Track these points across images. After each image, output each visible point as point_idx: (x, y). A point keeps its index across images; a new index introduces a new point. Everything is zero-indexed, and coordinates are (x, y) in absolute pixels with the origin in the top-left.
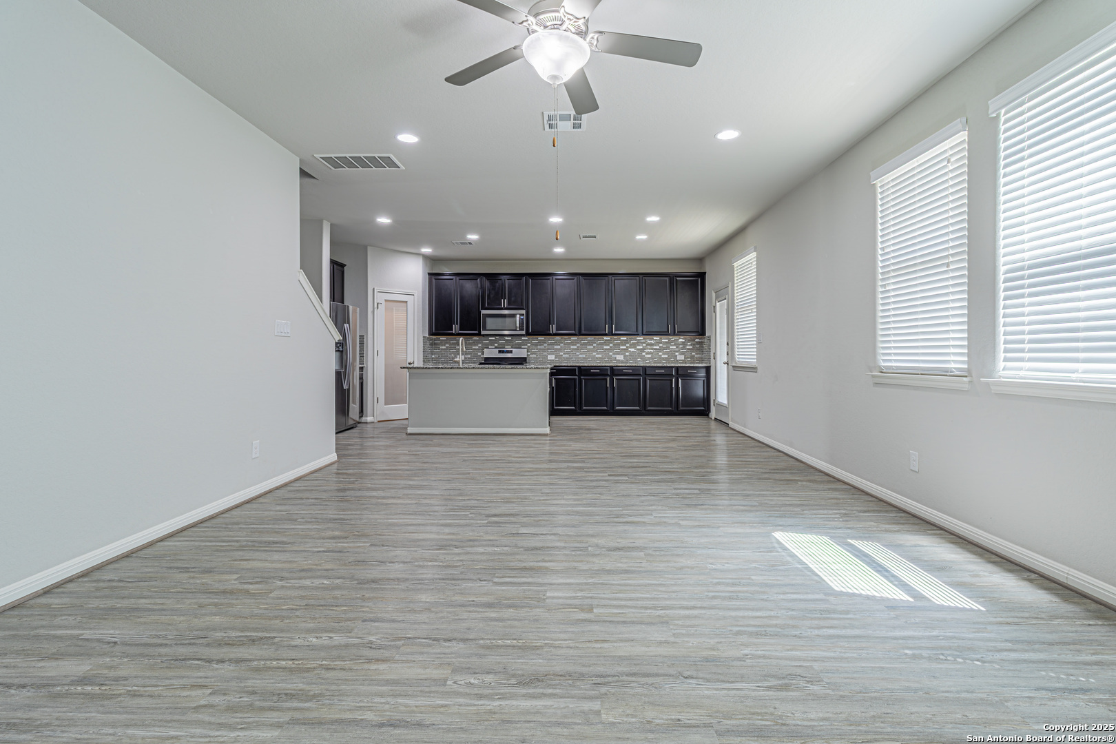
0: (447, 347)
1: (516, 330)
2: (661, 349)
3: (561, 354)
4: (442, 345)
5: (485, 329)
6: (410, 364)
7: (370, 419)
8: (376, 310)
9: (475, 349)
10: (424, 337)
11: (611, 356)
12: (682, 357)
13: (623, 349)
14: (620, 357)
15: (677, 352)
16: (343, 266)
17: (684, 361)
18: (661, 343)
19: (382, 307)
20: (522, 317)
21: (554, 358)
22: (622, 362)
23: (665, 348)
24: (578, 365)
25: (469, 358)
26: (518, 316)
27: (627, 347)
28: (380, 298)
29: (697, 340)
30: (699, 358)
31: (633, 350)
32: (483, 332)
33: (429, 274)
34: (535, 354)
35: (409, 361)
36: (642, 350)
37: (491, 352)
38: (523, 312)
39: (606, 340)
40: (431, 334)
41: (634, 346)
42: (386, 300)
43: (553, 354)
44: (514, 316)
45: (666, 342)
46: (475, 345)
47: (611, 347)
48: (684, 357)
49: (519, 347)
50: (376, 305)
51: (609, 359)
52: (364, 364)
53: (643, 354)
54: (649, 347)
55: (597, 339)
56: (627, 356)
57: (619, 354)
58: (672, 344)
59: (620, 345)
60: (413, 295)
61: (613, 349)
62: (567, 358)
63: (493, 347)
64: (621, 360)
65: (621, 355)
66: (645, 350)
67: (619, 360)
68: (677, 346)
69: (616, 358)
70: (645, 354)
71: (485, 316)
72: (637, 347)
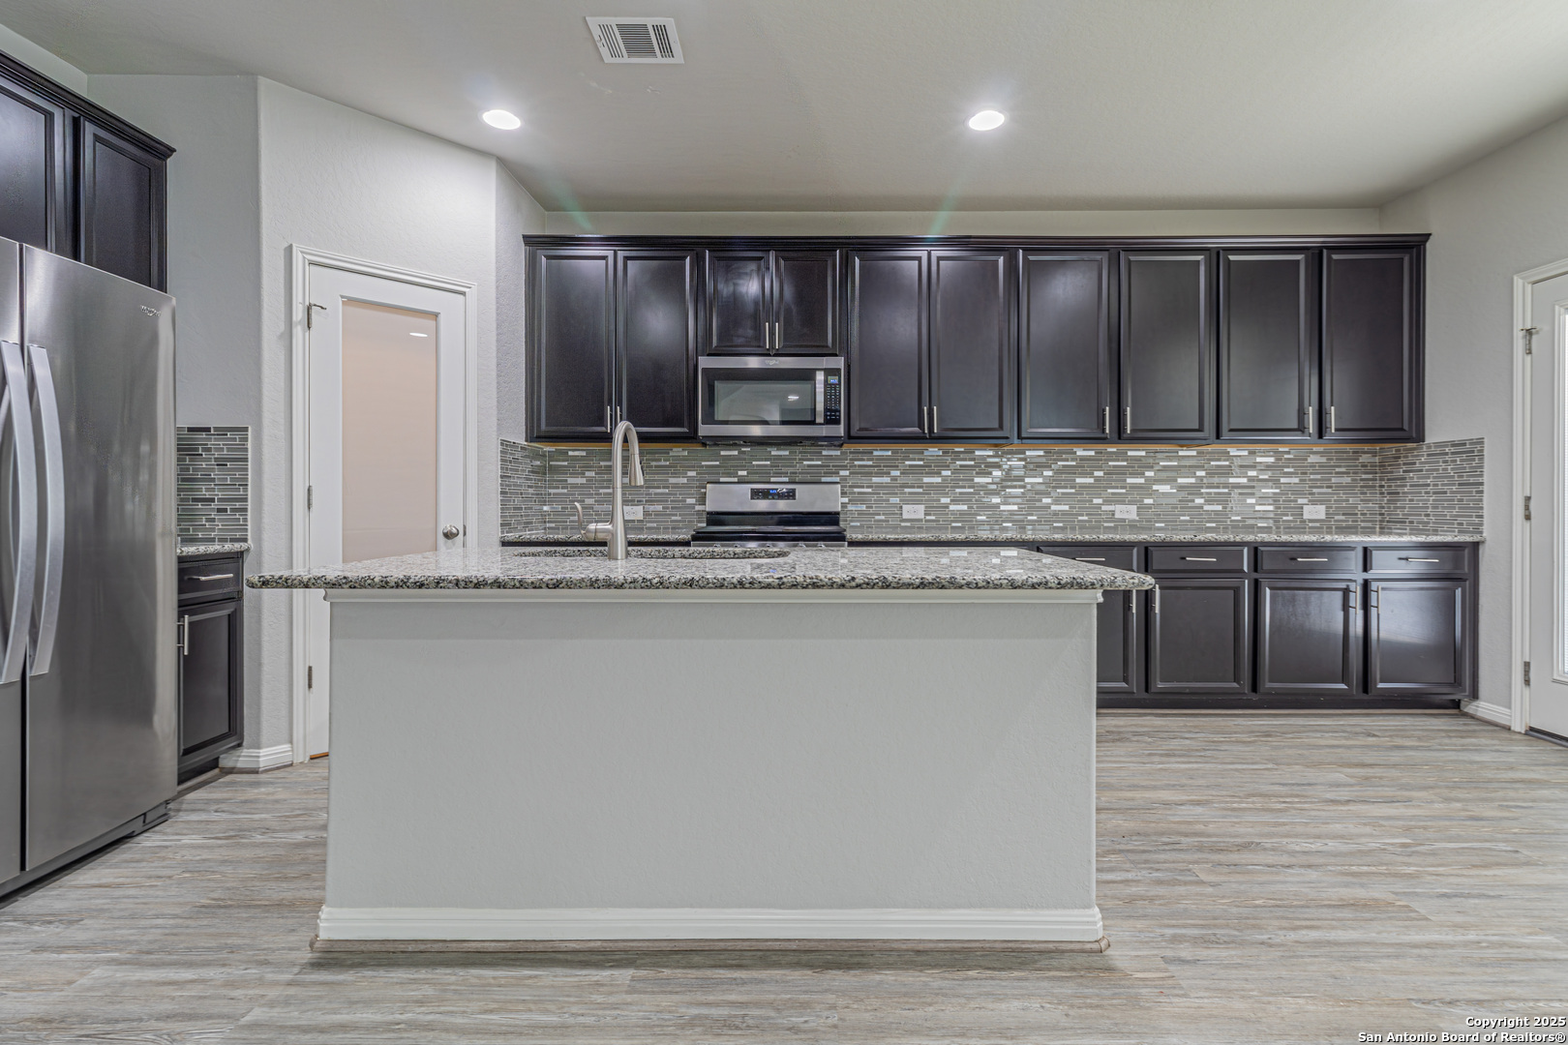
0: (590, 480)
1: (813, 422)
3: (945, 500)
4: (575, 474)
5: (710, 419)
7: (268, 755)
8: (298, 331)
9: (676, 486)
10: (503, 443)
11: (1099, 506)
13: (1134, 487)
14: (1128, 512)
15: (1302, 494)
16: (158, 148)
17: (1324, 526)
18: (1253, 467)
19: (331, 323)
20: (833, 380)
21: (920, 516)
22: (1133, 526)
23: (1263, 484)
25: (658, 513)
26: (820, 377)
27: (1148, 479)
28: (311, 286)
31: (1165, 488)
32: (704, 430)
33: (529, 240)
34: (863, 501)
35: (445, 525)
36: (1194, 490)
37: (733, 496)
38: (839, 363)
39: (1083, 459)
40: (535, 435)
41: (1169, 476)
42: (344, 299)
43: (919, 502)
44: (807, 376)
45: (1268, 464)
46: (675, 474)
47: (1097, 479)
48: (1327, 514)
49: (815, 479)
50: (299, 314)
51: (1094, 518)
52: (245, 540)
53: (1199, 501)
54: (1216, 480)
55: (1055, 453)
56: (1149, 507)
57: (1122, 502)
58: (1286, 470)
59: (1126, 474)
60: (463, 294)
61: (1104, 487)
62: (962, 513)
63: (736, 480)
64: (1130, 521)
65: (1131, 503)
66: (1203, 491)
67: (1124, 520)
68: (1304, 477)
69: (1113, 515)
70: (1201, 501)
71: (713, 375)
72: (1180, 480)
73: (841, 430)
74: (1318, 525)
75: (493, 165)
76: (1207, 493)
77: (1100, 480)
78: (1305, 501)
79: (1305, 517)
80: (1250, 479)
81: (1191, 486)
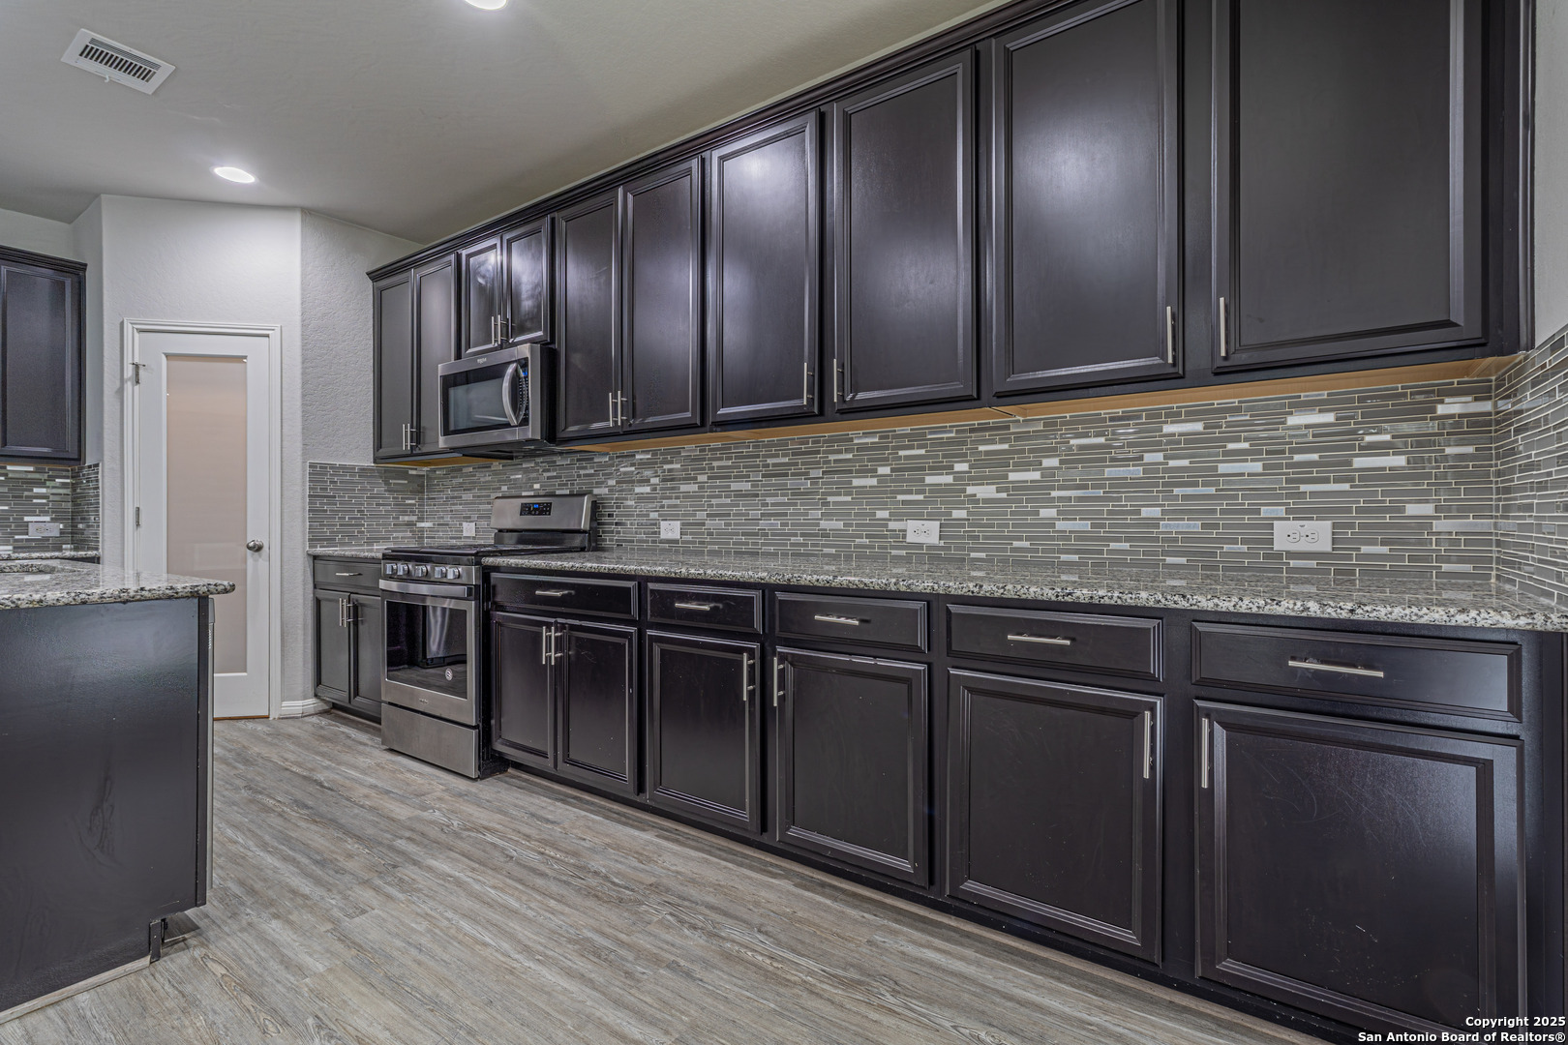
1: (511, 425)
2: (1159, 483)
3: (701, 515)
5: (446, 430)
8: (128, 386)
10: (312, 466)
11: (884, 522)
12: (1317, 535)
13: (937, 489)
14: (924, 532)
15: (1271, 497)
16: (75, 269)
18: (1155, 446)
19: (154, 376)
20: (524, 374)
21: (677, 535)
22: (933, 557)
26: (511, 369)
27: (958, 477)
29: (1450, 407)
30: (1473, 538)
31: (985, 491)
32: (443, 442)
34: (626, 516)
35: (252, 537)
36: (1038, 492)
38: (529, 351)
39: (862, 448)
40: (383, 457)
41: (992, 468)
42: (167, 356)
43: (674, 518)
45: (1191, 438)
47: (882, 478)
48: (1334, 541)
50: (129, 372)
51: (877, 543)
52: (97, 549)
53: (1047, 513)
54: (1077, 474)
55: (825, 442)
56: (960, 521)
57: (918, 517)
58: (1231, 446)
59: (924, 469)
60: (268, 336)
61: (892, 492)
62: (719, 532)
63: (532, 493)
64: (930, 547)
65: (931, 517)
66: (1055, 494)
67: (920, 546)
68: (1274, 460)
69: (904, 536)
70: (1052, 513)
71: (447, 383)
72: (1013, 476)
73: (533, 431)
74: (1313, 564)
75: (298, 217)
76: (1060, 499)
77: (886, 481)
78: (1281, 511)
79: (1277, 547)
80: (1151, 468)
81: (1032, 486)
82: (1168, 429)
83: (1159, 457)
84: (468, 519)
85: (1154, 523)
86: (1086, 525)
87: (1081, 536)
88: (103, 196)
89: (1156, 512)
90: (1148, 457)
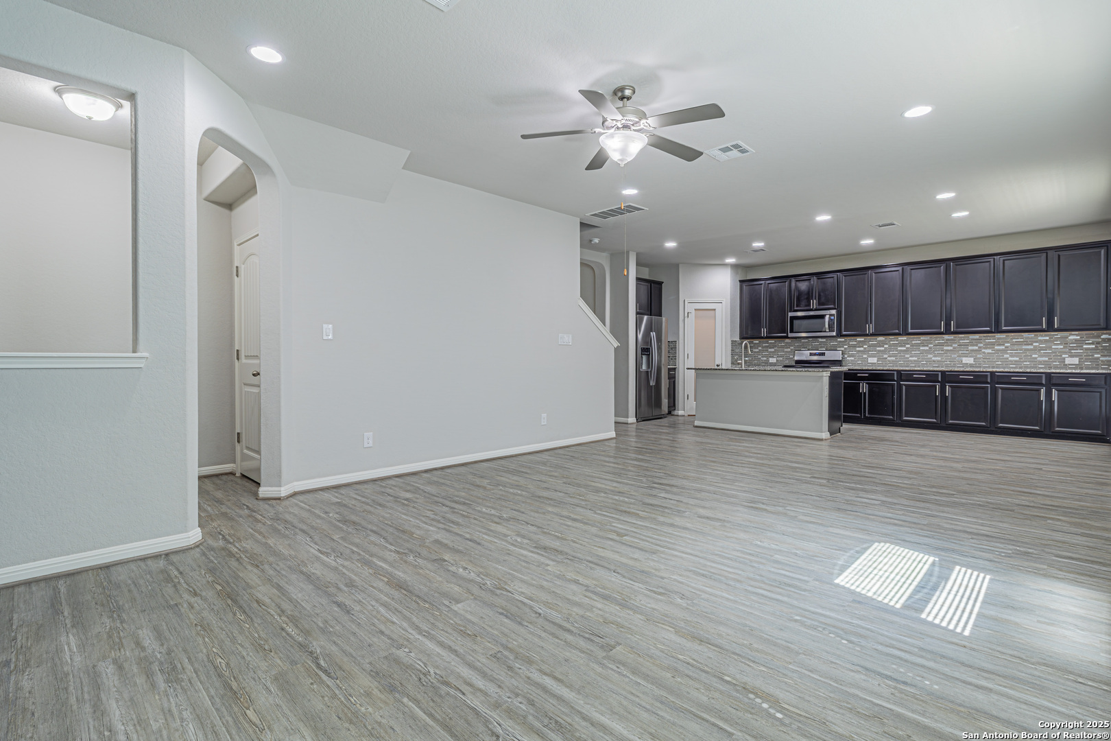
0: (760, 350)
1: (826, 331)
2: (1037, 350)
3: (886, 356)
4: (755, 348)
5: (792, 331)
6: (718, 366)
7: (680, 412)
8: (686, 318)
9: (786, 352)
10: (732, 340)
11: (955, 358)
12: (1075, 361)
13: (973, 350)
14: (968, 360)
15: (1065, 353)
16: (660, 283)
17: (1078, 366)
18: (1036, 342)
19: (692, 316)
20: (832, 318)
21: (876, 361)
22: (971, 365)
23: (1042, 349)
24: (896, 368)
25: (781, 361)
26: (828, 316)
27: (980, 347)
28: (690, 308)
29: (1104, 337)
31: (988, 351)
32: (791, 335)
33: (740, 281)
34: (853, 356)
35: (717, 363)
36: (1004, 351)
37: (805, 355)
38: (834, 312)
40: (743, 338)
41: (991, 345)
42: (696, 310)
43: (875, 357)
44: (823, 317)
45: (1045, 341)
46: (787, 348)
47: (954, 348)
48: (1079, 361)
49: (834, 349)
50: (686, 315)
51: (952, 363)
52: (676, 366)
53: (1006, 356)
54: (1015, 347)
56: (980, 358)
57: (967, 357)
58: (1055, 343)
59: (968, 345)
60: (722, 303)
61: (958, 351)
62: (893, 361)
65: (970, 357)
66: (1008, 352)
68: (1066, 345)
70: (1008, 356)
71: (793, 318)
72: (996, 347)
73: (834, 334)
74: (1075, 364)
75: (730, 268)
76: (1011, 353)
77: (956, 348)
78: (1067, 356)
79: (1066, 363)
80: (1035, 347)
81: (1002, 350)
82: (1039, 338)
83: (1037, 344)
84: (773, 357)
85: (1036, 358)
86: (1018, 359)
87: (1016, 361)
88: (680, 265)
89: (1037, 356)
90: (1034, 344)
